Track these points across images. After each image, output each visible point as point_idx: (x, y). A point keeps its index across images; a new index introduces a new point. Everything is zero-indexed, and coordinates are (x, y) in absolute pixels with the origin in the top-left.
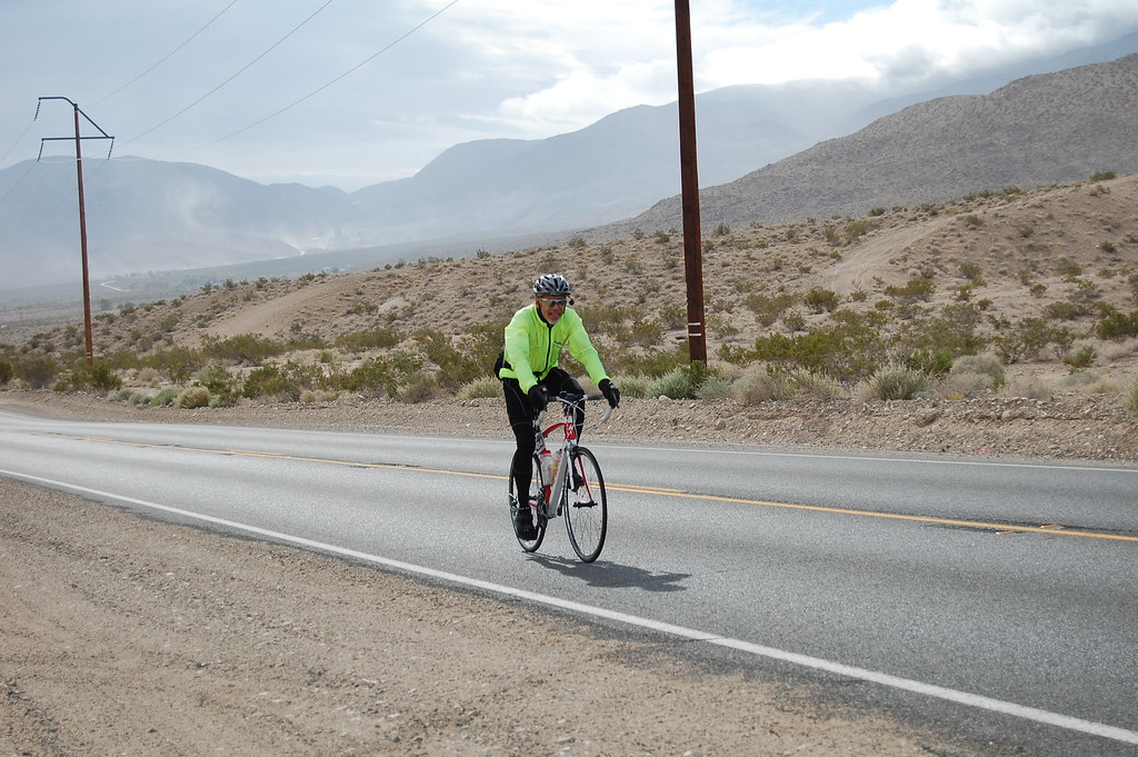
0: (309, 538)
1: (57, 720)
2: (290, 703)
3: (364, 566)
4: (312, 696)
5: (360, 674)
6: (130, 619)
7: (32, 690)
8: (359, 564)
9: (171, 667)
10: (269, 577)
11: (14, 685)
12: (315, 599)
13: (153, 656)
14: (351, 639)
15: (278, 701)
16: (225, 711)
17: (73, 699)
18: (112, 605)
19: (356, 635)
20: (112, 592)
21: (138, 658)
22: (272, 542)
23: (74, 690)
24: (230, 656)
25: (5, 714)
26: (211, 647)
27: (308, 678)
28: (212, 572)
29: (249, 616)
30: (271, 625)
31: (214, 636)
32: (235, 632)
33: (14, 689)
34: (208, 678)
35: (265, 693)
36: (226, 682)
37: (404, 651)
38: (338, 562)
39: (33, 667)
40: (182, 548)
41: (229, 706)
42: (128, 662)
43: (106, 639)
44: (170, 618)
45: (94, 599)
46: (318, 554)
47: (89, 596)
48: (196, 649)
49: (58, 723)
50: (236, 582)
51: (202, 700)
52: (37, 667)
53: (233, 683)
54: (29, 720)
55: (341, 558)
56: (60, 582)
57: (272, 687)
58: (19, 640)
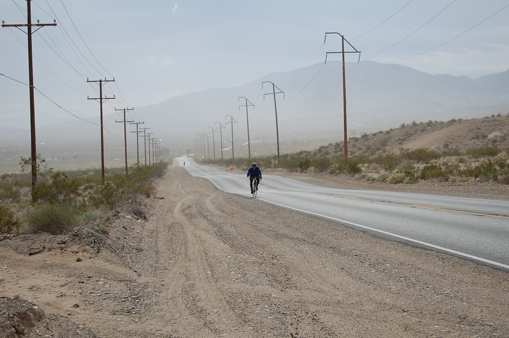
0: (456, 250)
1: (336, 333)
2: (450, 332)
3: (485, 265)
4: (460, 329)
5: (484, 320)
6: (369, 286)
7: (323, 318)
8: (482, 264)
9: (390, 311)
10: (437, 269)
11: (315, 315)
12: (461, 281)
13: (381, 305)
14: (481, 302)
15: (443, 330)
16: (418, 334)
17: (344, 324)
18: (360, 279)
19: (482, 300)
20: (360, 272)
21: (374, 305)
22: (438, 251)
23: (343, 319)
24: (419, 307)
25: (311, 329)
26: (410, 301)
27: (458, 320)
28: (409, 265)
29: (428, 287)
30: (439, 293)
31: (411, 297)
32: (421, 295)
33: (315, 317)
34: (408, 317)
35: (437, 326)
36: (418, 320)
37: (506, 309)
38: (472, 263)
39: (324, 307)
40: (394, 253)
41: (419, 332)
42: (369, 307)
43: (358, 295)
44: (389, 287)
45: (353, 276)
46: (462, 258)
47: (349, 274)
48: (402, 302)
49: (336, 335)
50: (420, 270)
51: (406, 328)
52: (325, 307)
53: (421, 320)
54: (323, 333)
55: (473, 261)
56: (336, 267)
57: (440, 324)
58: (316, 294)
